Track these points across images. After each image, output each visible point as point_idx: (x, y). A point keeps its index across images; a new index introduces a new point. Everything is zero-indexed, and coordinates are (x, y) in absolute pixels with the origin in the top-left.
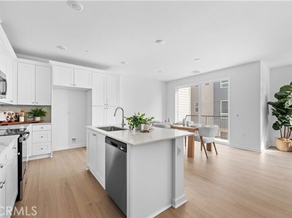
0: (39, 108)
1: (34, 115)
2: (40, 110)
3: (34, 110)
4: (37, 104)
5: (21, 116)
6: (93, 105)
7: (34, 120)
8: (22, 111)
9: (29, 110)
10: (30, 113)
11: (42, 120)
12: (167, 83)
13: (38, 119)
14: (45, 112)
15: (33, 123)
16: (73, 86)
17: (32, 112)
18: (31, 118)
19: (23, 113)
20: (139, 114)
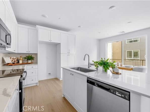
0: (30, 55)
1: (28, 59)
2: (31, 56)
3: (27, 56)
4: (29, 53)
5: (20, 60)
6: (61, 53)
7: (27, 62)
8: (20, 57)
9: (25, 56)
10: (26, 58)
11: (32, 62)
12: (100, 40)
13: (30, 61)
14: (34, 57)
15: (27, 64)
16: (50, 41)
17: (26, 57)
18: (26, 61)
19: (22, 58)
20: (105, 59)
